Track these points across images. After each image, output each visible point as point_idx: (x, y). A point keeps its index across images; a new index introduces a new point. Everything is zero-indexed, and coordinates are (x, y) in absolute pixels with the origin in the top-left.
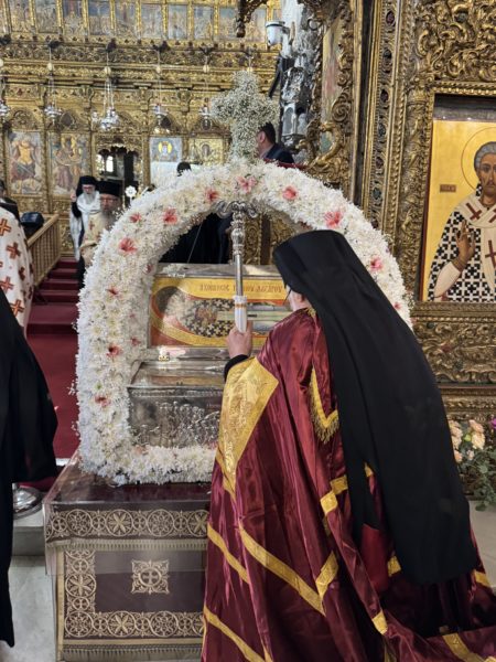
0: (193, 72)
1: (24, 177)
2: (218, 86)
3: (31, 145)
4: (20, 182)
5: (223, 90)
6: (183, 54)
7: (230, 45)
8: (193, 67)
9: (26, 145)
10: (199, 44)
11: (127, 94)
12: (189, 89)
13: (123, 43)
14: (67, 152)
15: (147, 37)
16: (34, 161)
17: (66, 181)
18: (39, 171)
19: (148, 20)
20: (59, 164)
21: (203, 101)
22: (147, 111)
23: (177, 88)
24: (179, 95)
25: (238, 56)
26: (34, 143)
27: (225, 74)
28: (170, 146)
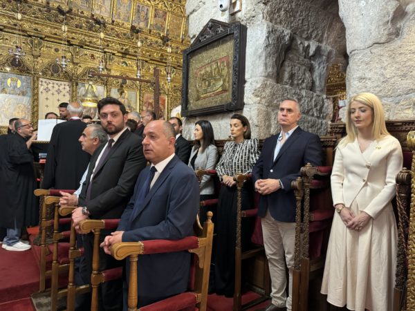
0: (47, 26)
2: (68, 41)
5: (72, 45)
6: (40, 10)
7: (82, 13)
8: (48, 21)
10: (56, 5)
12: (41, 38)
21: (53, 50)
23: (30, 36)
24: (32, 42)
25: (88, 22)
27: (75, 33)
28: (19, 82)
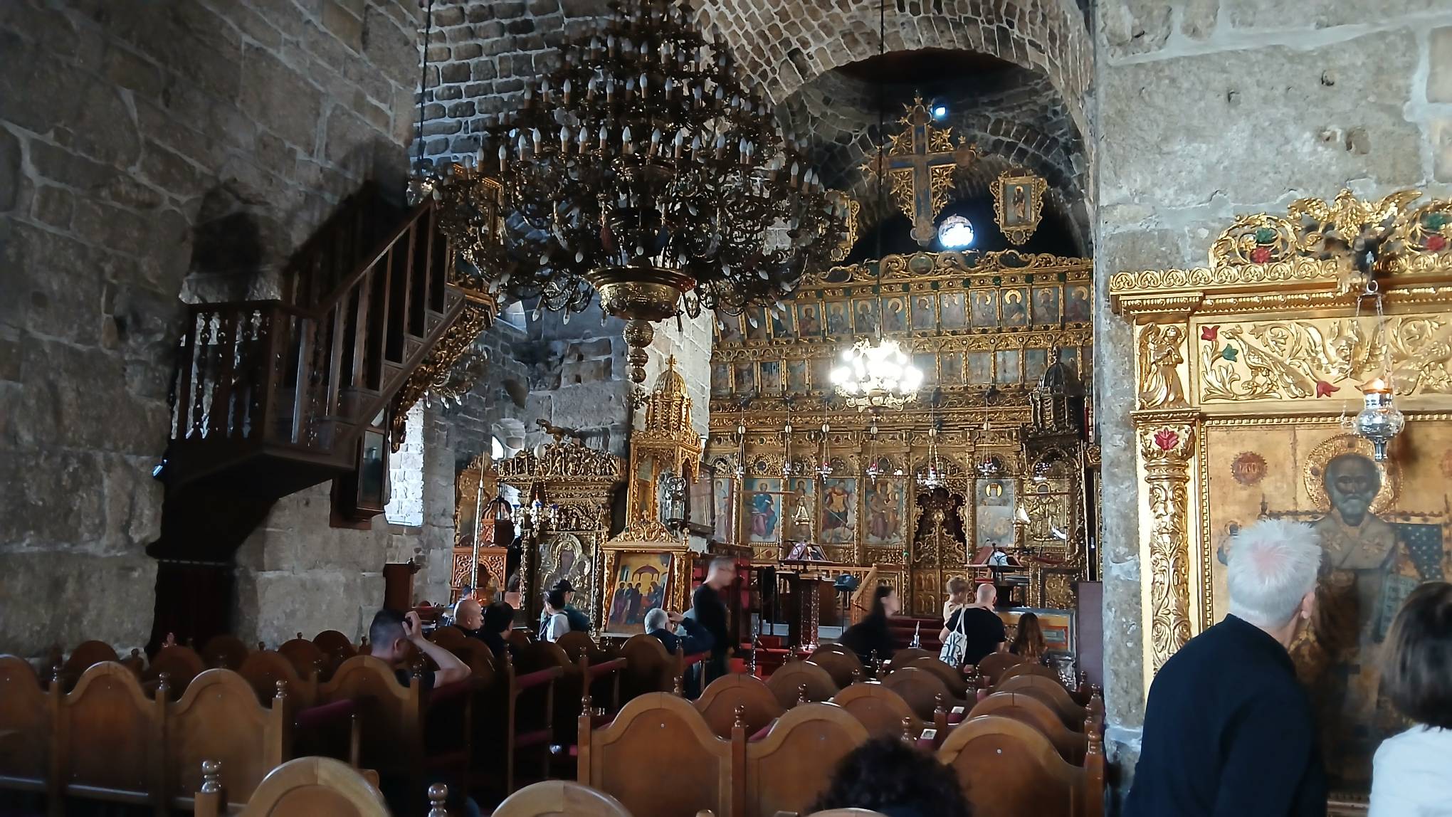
1: (836, 524)
3: (844, 492)
4: (830, 531)
9: (840, 491)
11: (951, 436)
13: (949, 390)
14: (883, 497)
15: (975, 383)
16: (846, 508)
17: (881, 528)
18: (852, 519)
19: (976, 367)
20: (873, 511)
22: (972, 453)
23: (1008, 427)
24: (1011, 434)
26: (848, 489)
28: (999, 489)
